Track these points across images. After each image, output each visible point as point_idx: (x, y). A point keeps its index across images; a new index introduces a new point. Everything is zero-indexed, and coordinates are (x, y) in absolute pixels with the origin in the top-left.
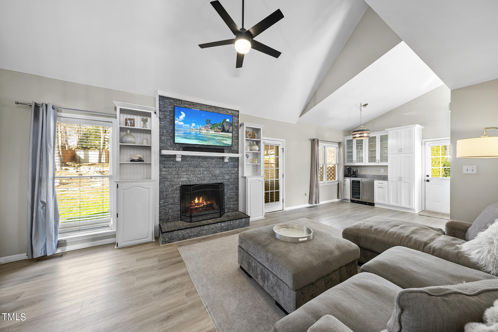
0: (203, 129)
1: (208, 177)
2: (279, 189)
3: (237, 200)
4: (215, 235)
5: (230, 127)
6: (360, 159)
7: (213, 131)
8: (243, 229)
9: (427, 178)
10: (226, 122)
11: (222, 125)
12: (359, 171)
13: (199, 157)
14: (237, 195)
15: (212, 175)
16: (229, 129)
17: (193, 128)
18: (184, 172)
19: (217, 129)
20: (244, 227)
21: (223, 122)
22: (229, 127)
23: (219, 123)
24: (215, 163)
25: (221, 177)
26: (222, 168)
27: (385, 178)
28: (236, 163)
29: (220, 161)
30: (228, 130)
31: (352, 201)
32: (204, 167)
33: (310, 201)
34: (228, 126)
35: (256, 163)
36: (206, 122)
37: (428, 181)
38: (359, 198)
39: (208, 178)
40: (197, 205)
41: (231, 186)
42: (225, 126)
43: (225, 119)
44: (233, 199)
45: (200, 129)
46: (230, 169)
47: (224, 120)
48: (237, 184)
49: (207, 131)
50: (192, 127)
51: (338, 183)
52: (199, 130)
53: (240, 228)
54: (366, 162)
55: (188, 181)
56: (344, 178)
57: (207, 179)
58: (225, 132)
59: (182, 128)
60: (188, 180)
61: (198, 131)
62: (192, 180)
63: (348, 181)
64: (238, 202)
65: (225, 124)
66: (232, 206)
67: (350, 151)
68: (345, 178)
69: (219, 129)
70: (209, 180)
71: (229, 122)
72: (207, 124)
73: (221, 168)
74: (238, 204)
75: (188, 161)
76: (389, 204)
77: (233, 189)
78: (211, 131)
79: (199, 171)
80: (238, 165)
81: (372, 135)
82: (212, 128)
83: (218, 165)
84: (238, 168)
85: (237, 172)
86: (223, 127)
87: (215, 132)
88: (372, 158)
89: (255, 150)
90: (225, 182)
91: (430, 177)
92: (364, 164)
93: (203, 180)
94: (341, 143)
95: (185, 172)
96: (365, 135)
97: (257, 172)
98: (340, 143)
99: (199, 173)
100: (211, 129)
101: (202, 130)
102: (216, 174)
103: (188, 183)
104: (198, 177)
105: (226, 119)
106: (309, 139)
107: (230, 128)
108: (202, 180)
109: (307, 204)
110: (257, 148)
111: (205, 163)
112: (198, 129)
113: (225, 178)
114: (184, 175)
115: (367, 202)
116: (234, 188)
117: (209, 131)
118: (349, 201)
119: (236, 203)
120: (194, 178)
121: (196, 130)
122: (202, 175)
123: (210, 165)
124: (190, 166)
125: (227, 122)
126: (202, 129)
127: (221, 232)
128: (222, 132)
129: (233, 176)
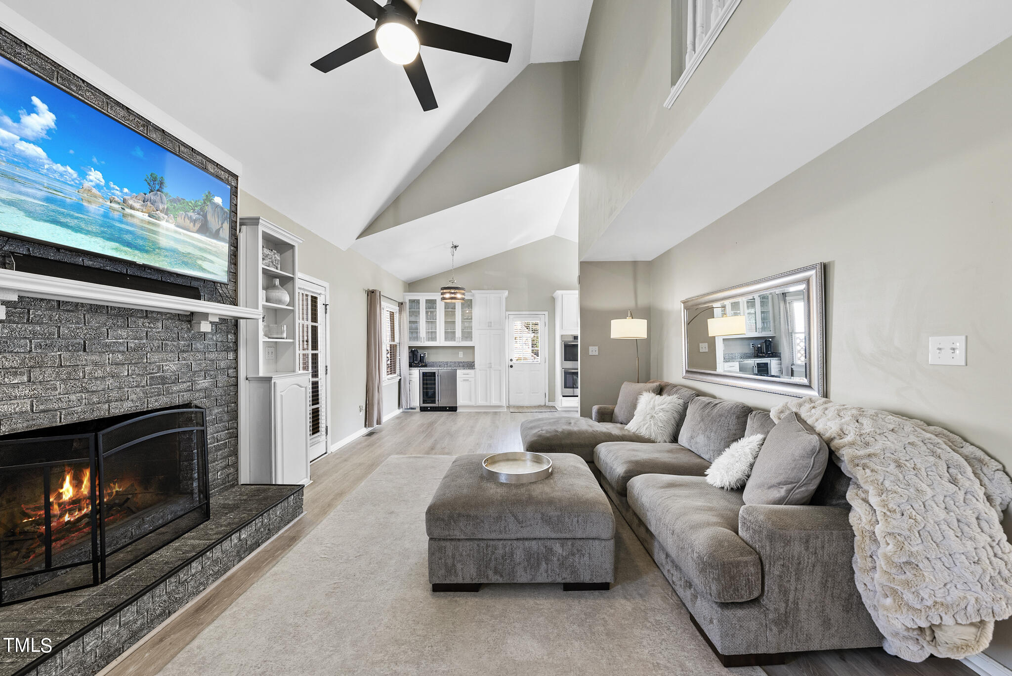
0: (137, 205)
1: (136, 386)
2: (318, 403)
3: (235, 453)
4: (229, 579)
5: (222, 224)
6: (432, 336)
7: (171, 221)
8: (293, 526)
9: (511, 363)
10: (214, 203)
11: (201, 209)
12: (426, 356)
13: (96, 309)
14: (235, 436)
15: (152, 378)
16: (219, 229)
17: (94, 190)
18: (15, 374)
19: (187, 220)
20: (293, 520)
21: (205, 203)
22: (220, 223)
23: (193, 202)
24: (163, 335)
25: (184, 382)
26: (187, 351)
27: (471, 365)
28: (229, 336)
29: (182, 329)
30: (218, 231)
31: (423, 409)
32: (121, 348)
33: (368, 422)
34: (217, 220)
35: (283, 338)
36: (149, 184)
37: (511, 366)
38: (434, 402)
39: (138, 390)
40: (71, 512)
41: (216, 411)
42: (209, 217)
43: (209, 193)
44: (221, 452)
45: (125, 201)
46: (212, 356)
47: (207, 196)
48: (233, 403)
49: (149, 216)
50: (87, 185)
51: (400, 380)
52: (119, 203)
53: (285, 525)
54: (441, 341)
55: (44, 411)
56: (409, 370)
57: (134, 397)
58: (207, 234)
59: (36, 170)
60: (42, 407)
61: (114, 205)
62: (64, 405)
63: (416, 373)
64: (237, 458)
65: (209, 209)
66: (219, 474)
67: (413, 319)
68: (410, 368)
69: (190, 218)
70: (139, 399)
71: (222, 208)
72: (151, 191)
73: (184, 351)
74: (236, 465)
75: (40, 323)
76: (478, 404)
77: (221, 421)
78: (167, 221)
79: (96, 364)
80: (236, 343)
81: (467, 297)
82: (167, 209)
83: (175, 343)
84: (236, 351)
85: (234, 366)
86: (205, 216)
87: (178, 226)
88: (450, 334)
89: (280, 301)
90: (198, 399)
91: (514, 361)
92: (438, 343)
93: (117, 401)
94: (404, 303)
95: (22, 374)
96: (459, 296)
97: (276, 362)
98: (402, 304)
99: (99, 373)
100: (167, 214)
101: (132, 208)
102: (167, 374)
103: (38, 422)
104: (94, 388)
105: (214, 196)
106: (364, 290)
107: (222, 227)
108: (109, 401)
109: (362, 430)
110: (287, 298)
111: (124, 334)
112: (117, 199)
113: (198, 387)
114: (14, 386)
115: (446, 407)
116: (226, 417)
117: (158, 219)
118: (418, 410)
119: (232, 459)
120: (73, 397)
121: (108, 203)
122: (110, 382)
123: (144, 341)
124: (50, 347)
125: (217, 206)
126: (131, 202)
127: (240, 561)
128: (199, 231)
129: (222, 379)
